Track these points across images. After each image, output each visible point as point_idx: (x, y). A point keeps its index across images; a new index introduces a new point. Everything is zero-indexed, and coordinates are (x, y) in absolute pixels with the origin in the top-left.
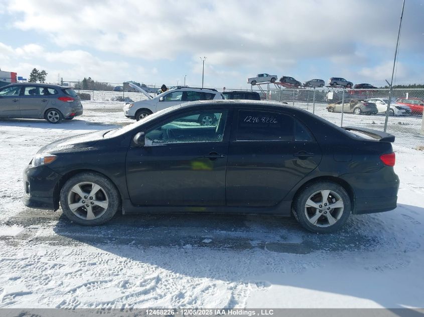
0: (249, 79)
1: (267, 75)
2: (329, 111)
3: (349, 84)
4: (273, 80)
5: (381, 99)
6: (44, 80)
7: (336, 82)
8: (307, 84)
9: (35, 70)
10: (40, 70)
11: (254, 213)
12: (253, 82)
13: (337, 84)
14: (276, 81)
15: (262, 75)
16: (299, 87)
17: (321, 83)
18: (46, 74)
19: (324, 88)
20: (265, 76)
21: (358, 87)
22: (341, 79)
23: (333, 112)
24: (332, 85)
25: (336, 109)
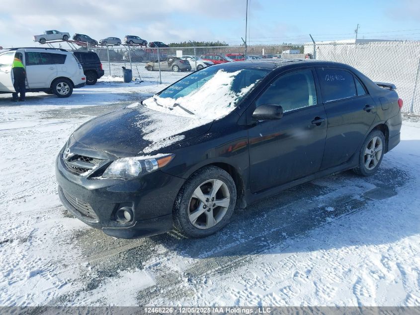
0: (36, 37)
1: (57, 32)
2: (149, 70)
3: (144, 43)
4: (65, 38)
5: (191, 56)
7: (132, 40)
8: (104, 42)
12: (42, 40)
13: (133, 43)
14: (69, 39)
15: (50, 32)
16: (96, 46)
17: (117, 41)
19: (121, 46)
20: (54, 32)
21: (152, 45)
22: (136, 37)
23: (153, 70)
24: (128, 43)
25: (155, 68)
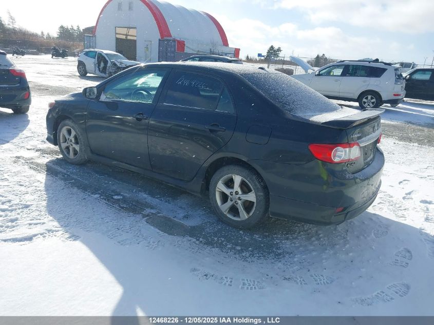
6: (278, 56)
9: (272, 47)
10: (276, 47)
11: (171, 184)
18: (280, 51)
